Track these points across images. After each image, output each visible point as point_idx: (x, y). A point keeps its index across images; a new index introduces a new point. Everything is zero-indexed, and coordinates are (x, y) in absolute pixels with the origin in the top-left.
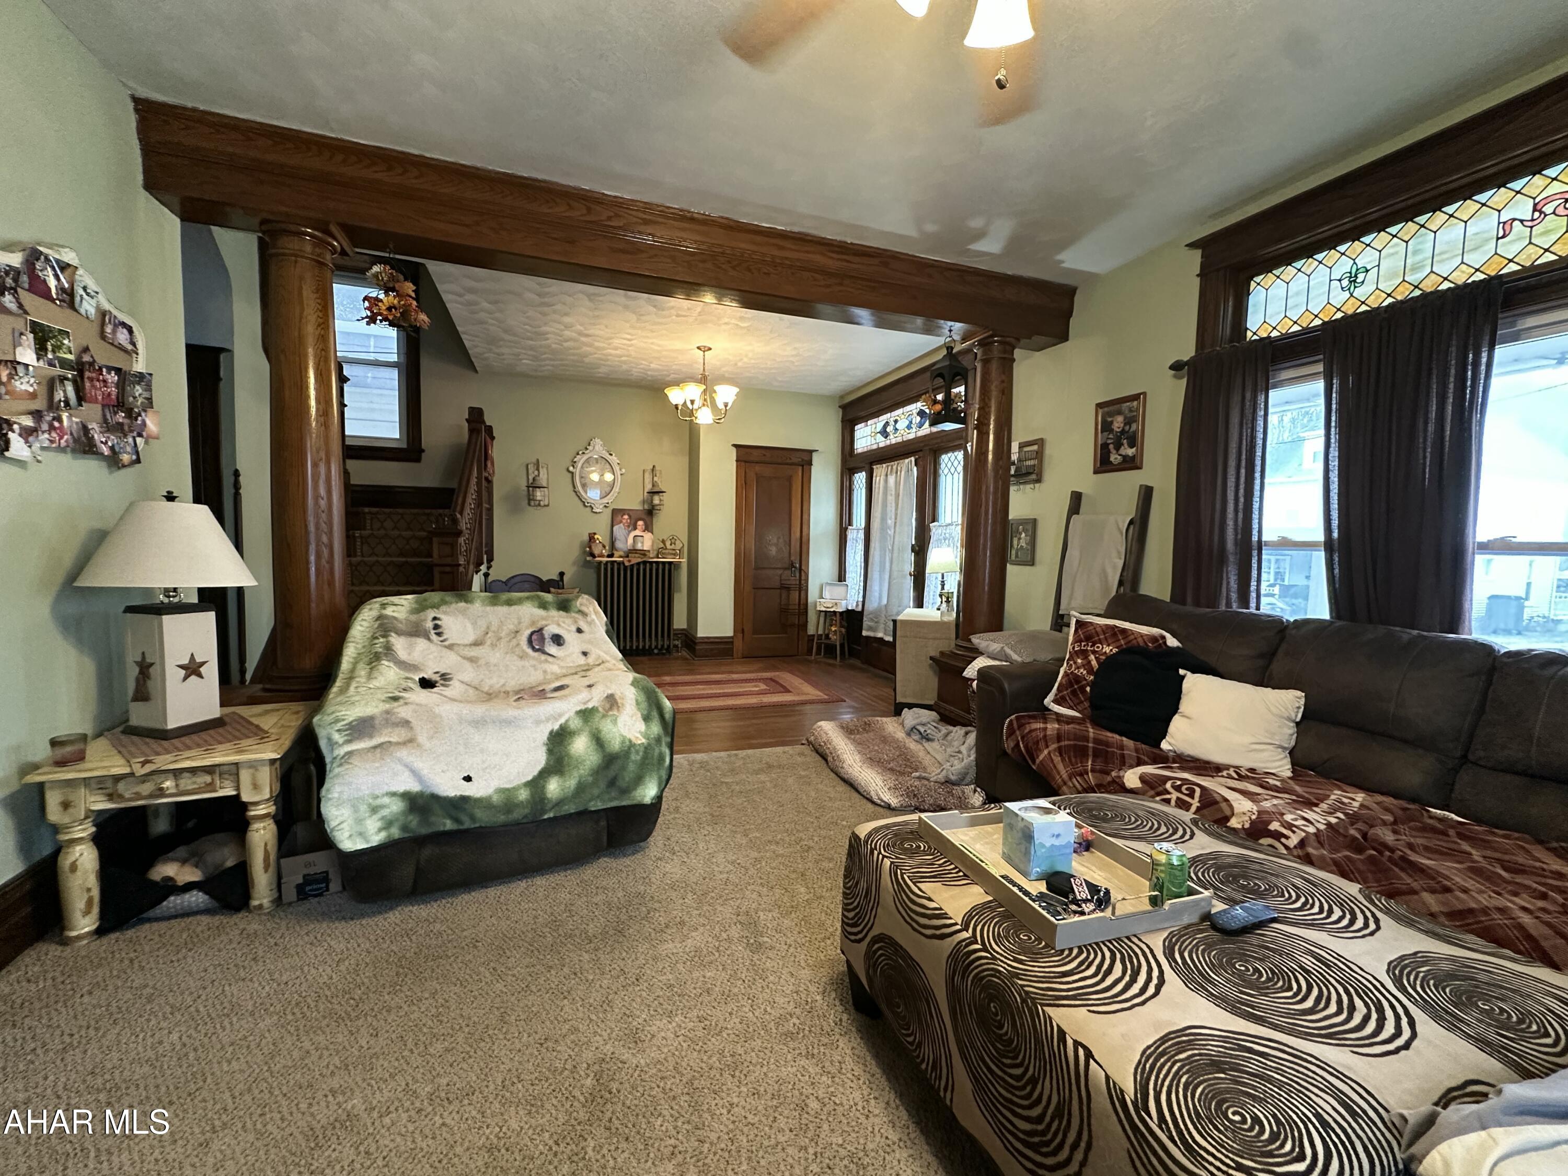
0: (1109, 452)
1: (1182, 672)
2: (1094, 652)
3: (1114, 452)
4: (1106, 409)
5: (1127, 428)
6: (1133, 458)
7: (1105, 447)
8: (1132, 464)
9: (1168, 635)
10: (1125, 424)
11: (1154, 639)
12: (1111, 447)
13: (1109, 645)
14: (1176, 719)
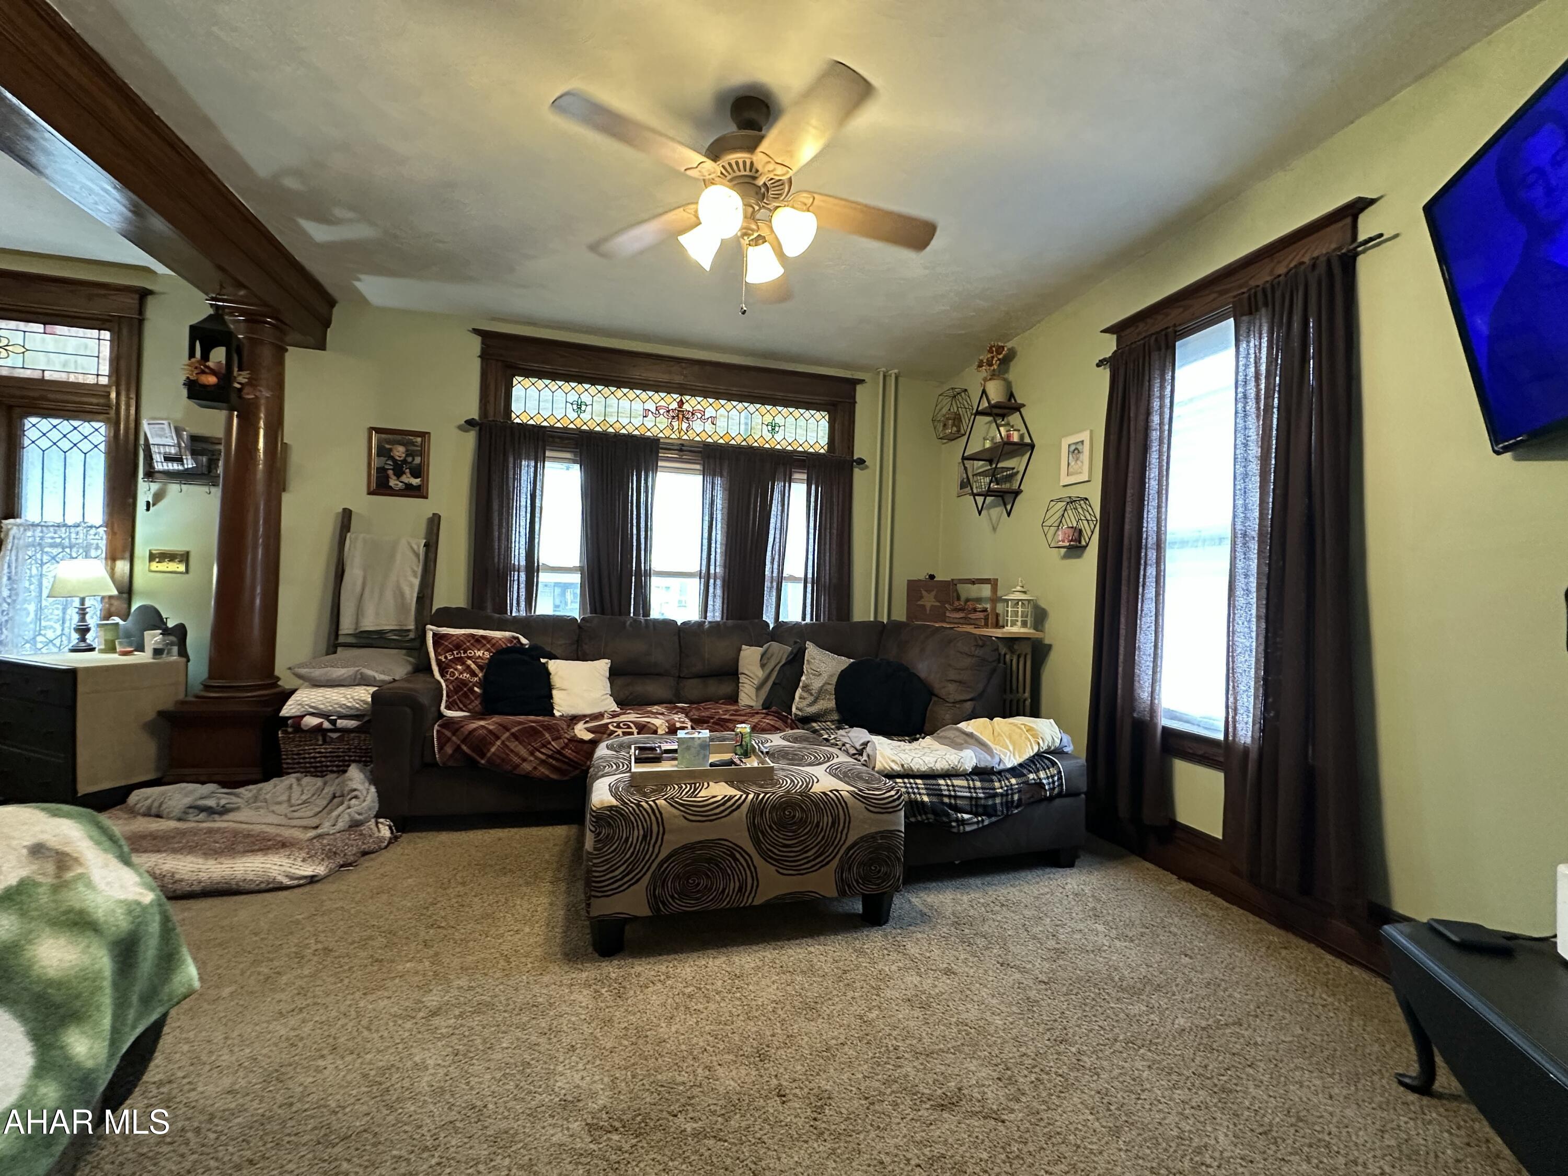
0: (388, 477)
1: (543, 660)
2: (469, 658)
3: (395, 478)
4: (383, 436)
5: (410, 459)
6: (418, 488)
7: (381, 471)
8: (418, 492)
9: (520, 636)
10: (407, 455)
11: (510, 640)
12: (390, 472)
13: (479, 650)
14: (554, 692)
